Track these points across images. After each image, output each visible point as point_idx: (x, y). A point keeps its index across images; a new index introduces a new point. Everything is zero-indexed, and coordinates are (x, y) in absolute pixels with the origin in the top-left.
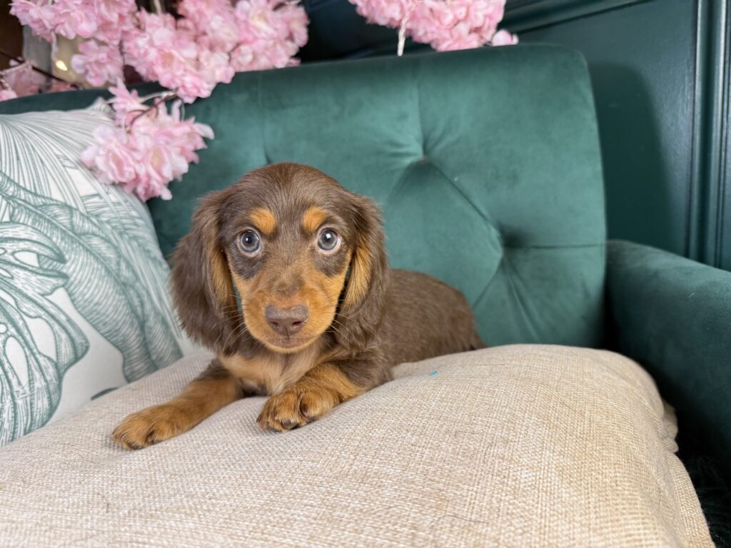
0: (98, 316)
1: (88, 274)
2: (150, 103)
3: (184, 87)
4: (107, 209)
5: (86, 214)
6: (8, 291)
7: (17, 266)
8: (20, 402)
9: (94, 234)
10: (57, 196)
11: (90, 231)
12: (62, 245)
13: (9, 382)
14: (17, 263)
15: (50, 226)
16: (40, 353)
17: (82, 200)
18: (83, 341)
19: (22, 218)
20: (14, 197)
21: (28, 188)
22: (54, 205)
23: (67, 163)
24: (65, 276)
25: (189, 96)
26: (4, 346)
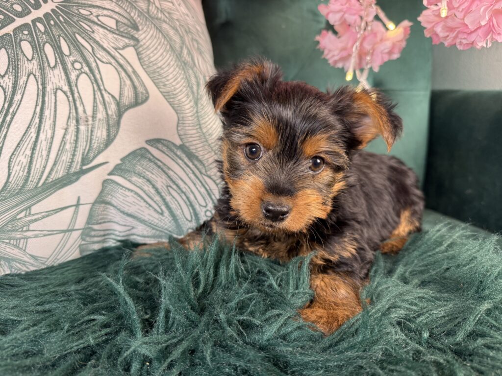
0: (160, 77)
5: (160, 9)
6: (88, 40)
7: (98, 25)
8: (82, 128)
11: (162, 19)
12: (138, 20)
13: (76, 109)
15: (130, 6)
16: (105, 90)
18: (145, 92)
24: (137, 40)
26: (77, 80)
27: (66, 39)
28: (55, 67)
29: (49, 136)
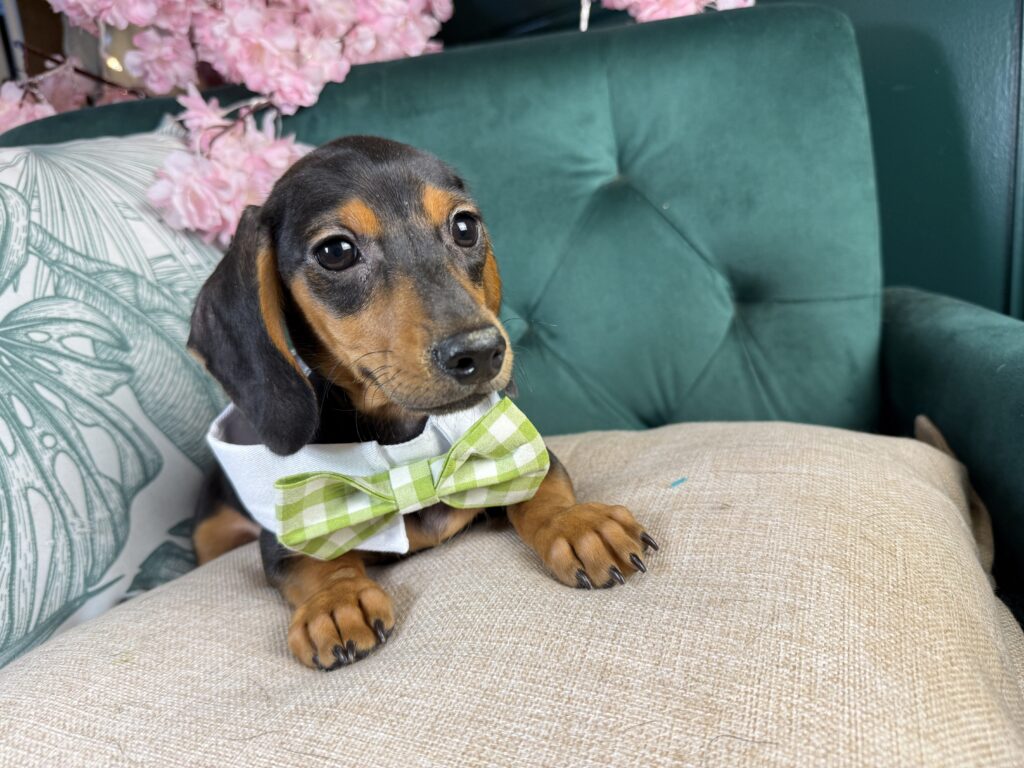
0: (174, 423)
1: (159, 367)
2: (234, 116)
3: (280, 91)
4: (182, 275)
5: (155, 283)
6: (55, 390)
7: (66, 357)
8: (76, 538)
9: (166, 311)
10: (116, 259)
11: (162, 307)
12: (125, 327)
13: (62, 512)
14: (66, 352)
15: (108, 300)
16: (100, 474)
17: (150, 264)
18: (155, 457)
19: (70, 290)
20: (60, 262)
21: (78, 249)
22: (112, 271)
23: (128, 213)
24: (129, 370)
25: (288, 105)
26: (53, 465)
27: (22, 396)
28: (15, 452)
29: (30, 559)
